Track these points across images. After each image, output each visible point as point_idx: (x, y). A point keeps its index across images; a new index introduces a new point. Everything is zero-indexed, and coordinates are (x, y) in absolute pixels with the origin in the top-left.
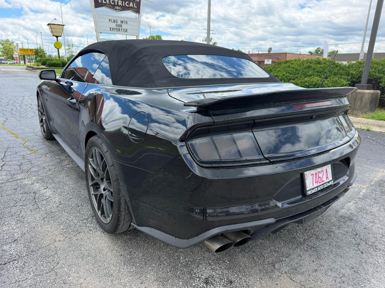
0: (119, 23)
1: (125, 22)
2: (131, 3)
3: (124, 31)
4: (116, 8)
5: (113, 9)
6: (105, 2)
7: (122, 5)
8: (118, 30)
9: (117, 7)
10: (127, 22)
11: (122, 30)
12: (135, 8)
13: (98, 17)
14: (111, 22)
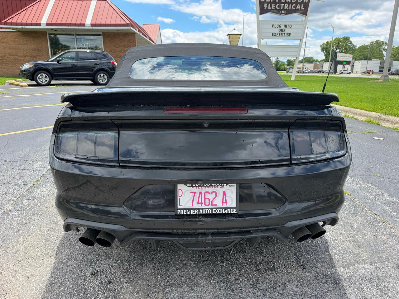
0: (282, 27)
1: (289, 26)
2: (299, 5)
3: (287, 35)
4: (281, 13)
5: (278, 14)
6: (271, 8)
7: (287, 8)
8: (280, 35)
9: (282, 11)
10: (291, 26)
11: (285, 34)
12: (303, 10)
13: (261, 24)
14: (274, 27)
